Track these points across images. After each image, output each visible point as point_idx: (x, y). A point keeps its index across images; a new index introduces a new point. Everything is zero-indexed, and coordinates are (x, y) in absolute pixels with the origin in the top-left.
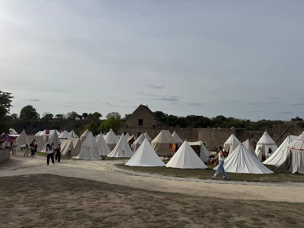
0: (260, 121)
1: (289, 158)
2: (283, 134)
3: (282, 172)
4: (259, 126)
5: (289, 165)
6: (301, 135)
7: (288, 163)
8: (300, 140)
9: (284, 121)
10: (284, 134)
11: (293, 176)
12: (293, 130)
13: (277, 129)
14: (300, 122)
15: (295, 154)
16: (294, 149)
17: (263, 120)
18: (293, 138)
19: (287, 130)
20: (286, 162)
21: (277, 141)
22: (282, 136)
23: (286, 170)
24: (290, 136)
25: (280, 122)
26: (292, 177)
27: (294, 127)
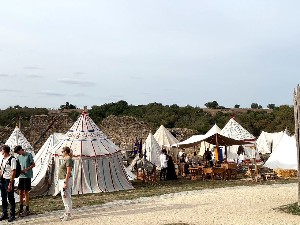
0: (11, 108)
1: (51, 172)
2: (46, 132)
3: (38, 197)
4: (9, 118)
5: (50, 183)
6: (69, 133)
7: (48, 179)
8: (67, 140)
9: (50, 109)
10: (47, 130)
11: (54, 200)
12: (60, 124)
13: (37, 123)
14: (73, 112)
15: (58, 164)
16: (57, 155)
17: (16, 107)
18: (58, 137)
19: (52, 124)
20: (46, 178)
21: (36, 144)
22: (44, 134)
23: (45, 192)
24: (55, 134)
25: (44, 111)
26: (52, 202)
27: (62, 118)
